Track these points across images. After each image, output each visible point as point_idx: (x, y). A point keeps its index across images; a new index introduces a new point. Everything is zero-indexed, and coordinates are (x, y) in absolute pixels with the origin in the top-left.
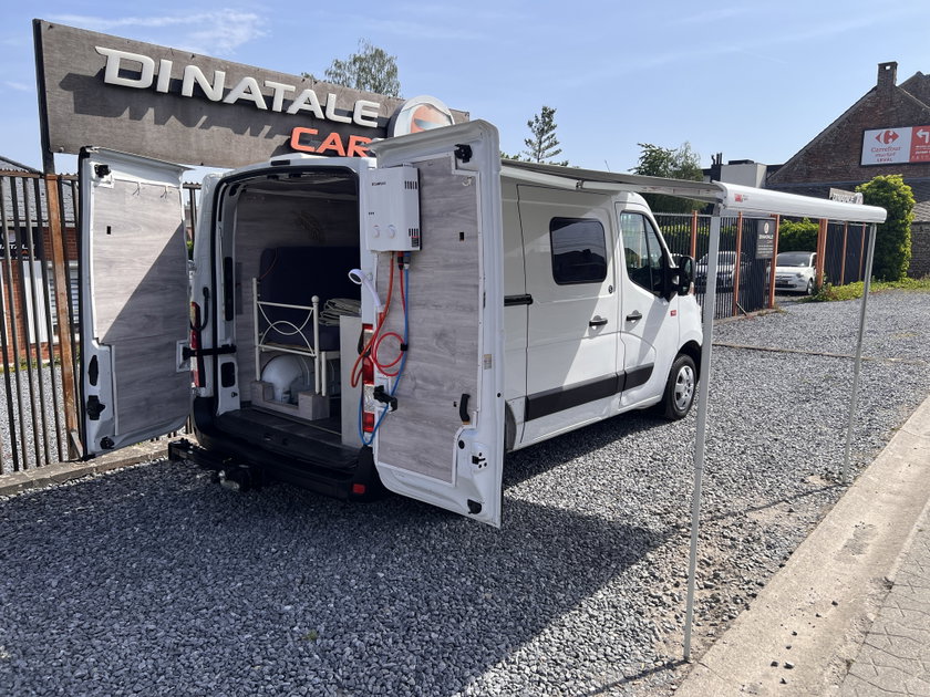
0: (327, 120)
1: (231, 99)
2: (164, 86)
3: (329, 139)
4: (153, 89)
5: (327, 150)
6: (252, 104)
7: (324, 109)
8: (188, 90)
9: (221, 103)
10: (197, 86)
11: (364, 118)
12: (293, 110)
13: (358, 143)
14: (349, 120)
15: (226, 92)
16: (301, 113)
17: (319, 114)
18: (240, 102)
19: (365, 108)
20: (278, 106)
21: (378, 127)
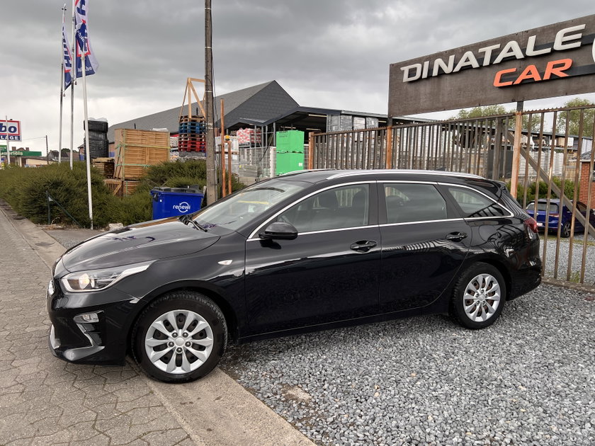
0: (526, 58)
1: (457, 69)
2: (425, 75)
3: (526, 71)
4: (420, 79)
5: (523, 80)
6: (470, 67)
7: (524, 51)
8: (435, 73)
9: (452, 73)
10: (440, 68)
11: (564, 43)
12: (498, 60)
13: (555, 66)
14: (548, 50)
15: (455, 65)
16: (505, 60)
17: (519, 55)
18: (463, 69)
19: (566, 35)
20: (486, 62)
21: (582, 45)
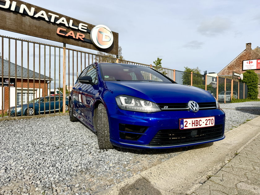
2: (13, 9)
3: (70, 33)
4: (9, 10)
6: (44, 19)
8: (21, 11)
9: (33, 17)
10: (24, 10)
11: (82, 28)
12: (58, 22)
13: (80, 35)
15: (35, 14)
16: (61, 24)
17: (67, 25)
18: (39, 18)
20: (52, 20)
21: (87, 32)
